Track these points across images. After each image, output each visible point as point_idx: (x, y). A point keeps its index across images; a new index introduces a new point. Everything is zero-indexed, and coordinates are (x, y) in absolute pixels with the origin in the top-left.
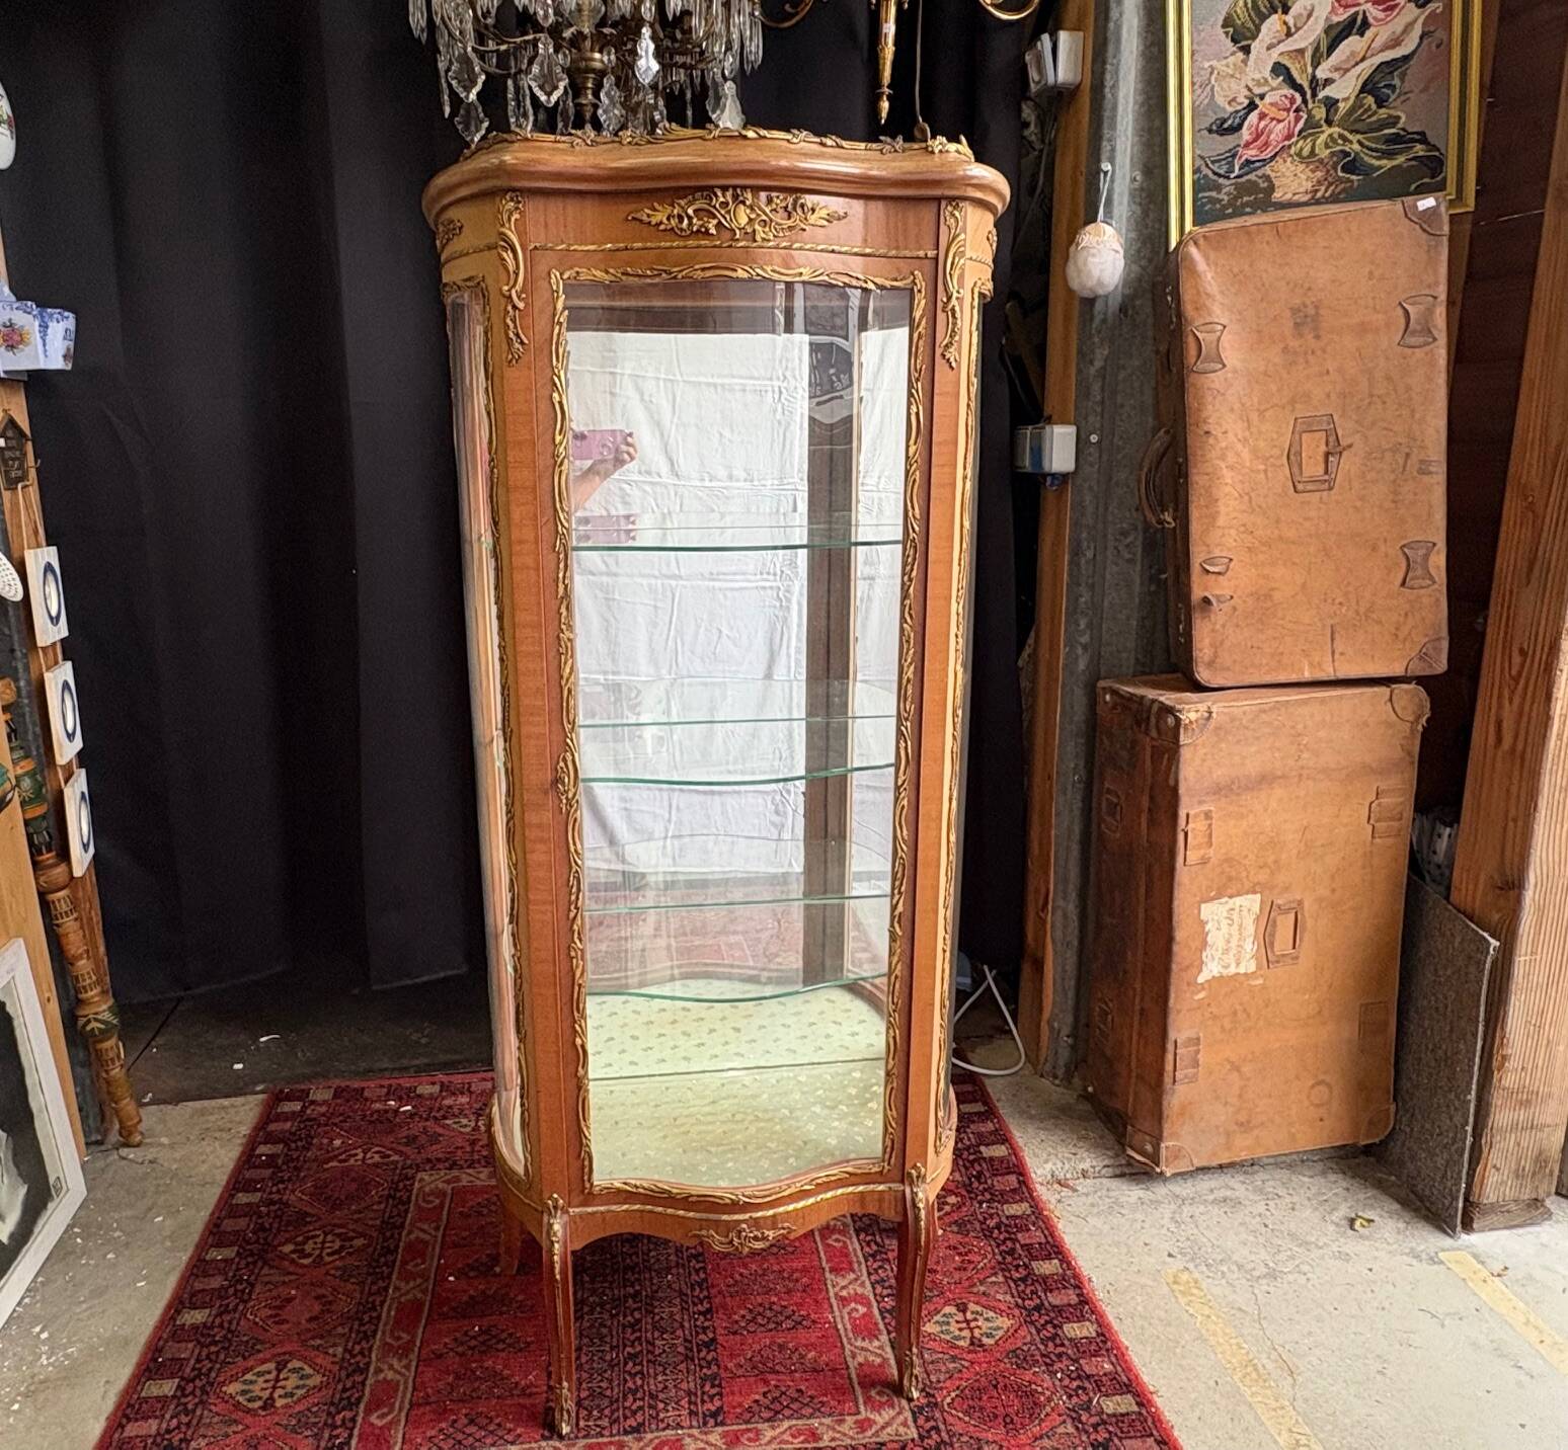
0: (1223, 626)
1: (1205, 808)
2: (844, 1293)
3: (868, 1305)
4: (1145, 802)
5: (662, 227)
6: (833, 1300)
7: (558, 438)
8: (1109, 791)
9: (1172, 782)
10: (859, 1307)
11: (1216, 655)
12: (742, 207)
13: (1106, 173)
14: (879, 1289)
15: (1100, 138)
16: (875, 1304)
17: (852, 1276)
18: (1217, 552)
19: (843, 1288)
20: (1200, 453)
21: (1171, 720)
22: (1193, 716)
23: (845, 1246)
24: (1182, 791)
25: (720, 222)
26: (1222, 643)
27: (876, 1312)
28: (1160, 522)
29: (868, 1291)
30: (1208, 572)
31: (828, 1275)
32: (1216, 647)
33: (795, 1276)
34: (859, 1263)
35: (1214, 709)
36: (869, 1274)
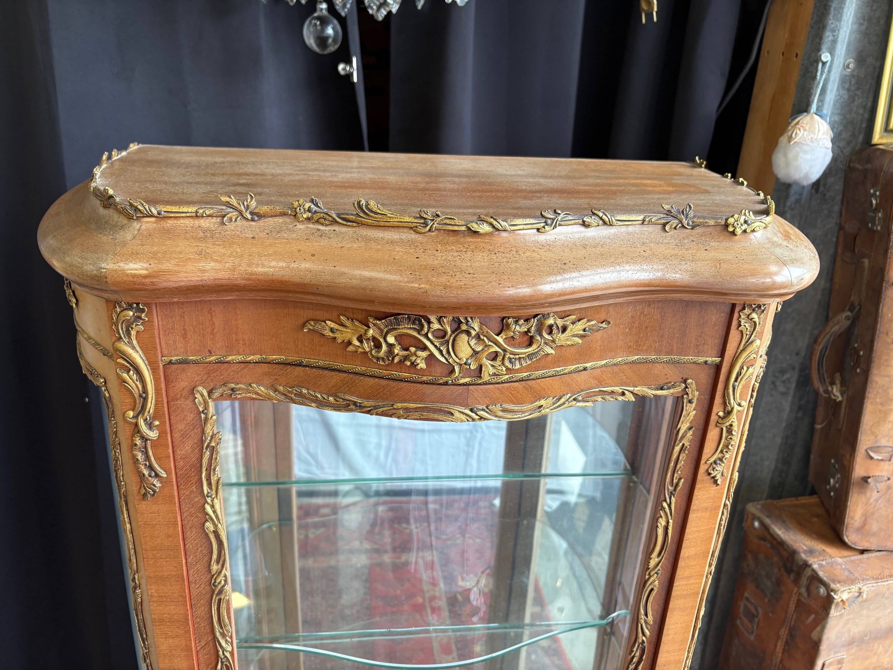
0: (877, 500)
1: (839, 656)
4: (784, 633)
5: (351, 348)
7: (215, 568)
8: (747, 599)
9: (814, 635)
11: (864, 524)
12: (464, 337)
13: (824, 64)
15: (824, 27)
18: (883, 442)
20: (885, 357)
21: (822, 590)
22: (845, 596)
24: (823, 647)
25: (432, 355)
26: (873, 514)
28: (826, 391)
30: (872, 458)
32: (866, 517)
35: (865, 589)
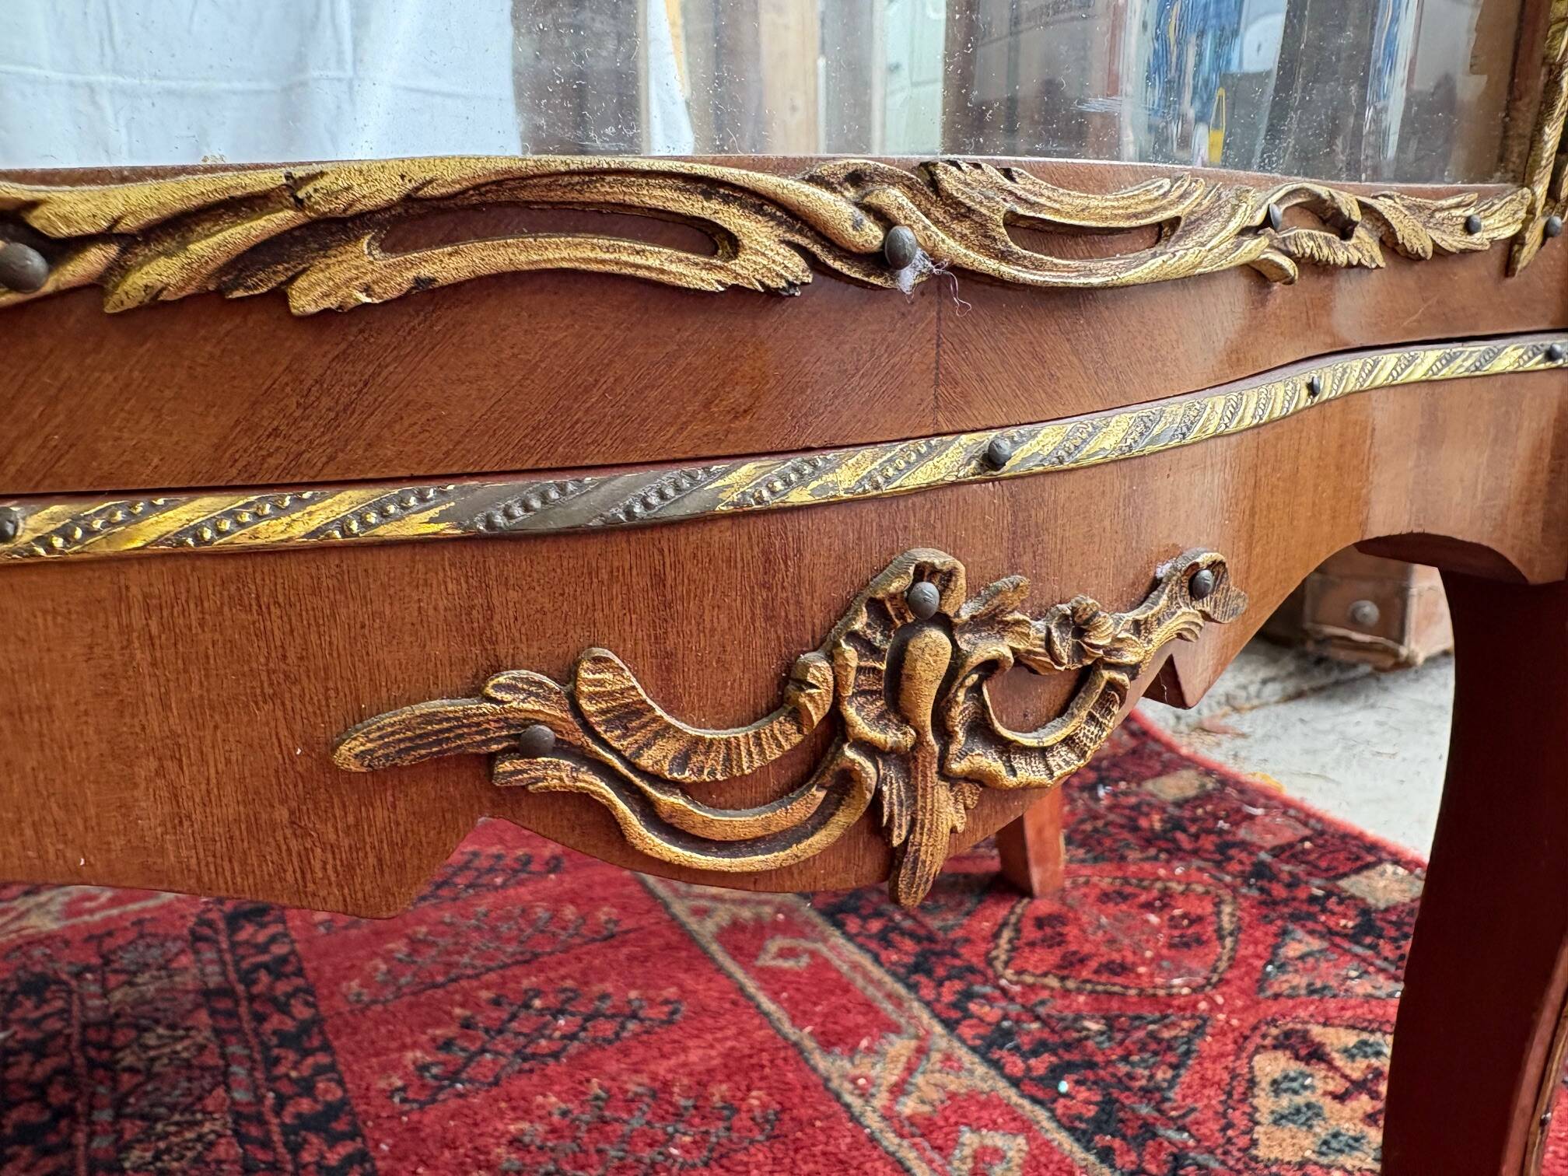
2: (908, 1106)
3: (1026, 1127)
6: (890, 1140)
10: (996, 1140)
14: (1016, 1065)
16: (1041, 1115)
17: (900, 1047)
19: (899, 1090)
23: (820, 965)
27: (1063, 1140)
29: (979, 1076)
31: (822, 1062)
33: (719, 1091)
34: (898, 1002)
36: (950, 1025)
